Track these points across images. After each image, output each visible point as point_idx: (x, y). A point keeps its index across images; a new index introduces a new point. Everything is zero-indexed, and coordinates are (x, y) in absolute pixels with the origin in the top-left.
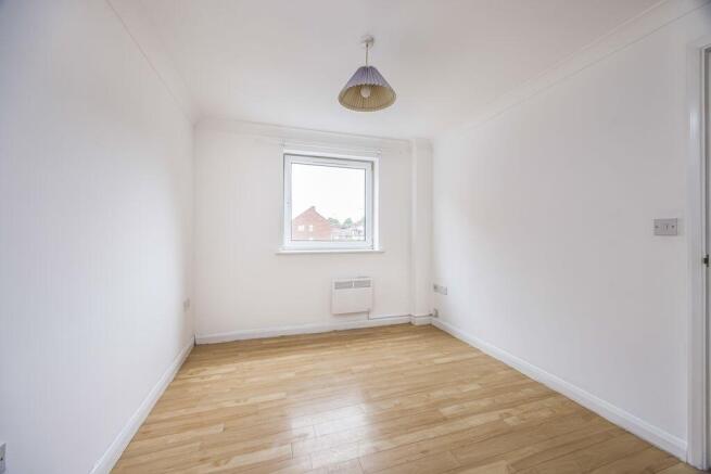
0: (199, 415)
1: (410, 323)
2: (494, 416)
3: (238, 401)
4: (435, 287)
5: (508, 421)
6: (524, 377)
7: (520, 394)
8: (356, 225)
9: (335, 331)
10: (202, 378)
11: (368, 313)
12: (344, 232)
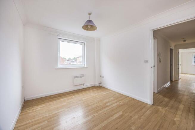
0: (37, 120)
1: (94, 86)
2: (118, 103)
3: (49, 114)
4: (101, 76)
5: (120, 104)
6: (122, 94)
7: (122, 98)
8: (72, 60)
9: (74, 90)
10: (33, 110)
11: (83, 84)
12: (68, 62)
